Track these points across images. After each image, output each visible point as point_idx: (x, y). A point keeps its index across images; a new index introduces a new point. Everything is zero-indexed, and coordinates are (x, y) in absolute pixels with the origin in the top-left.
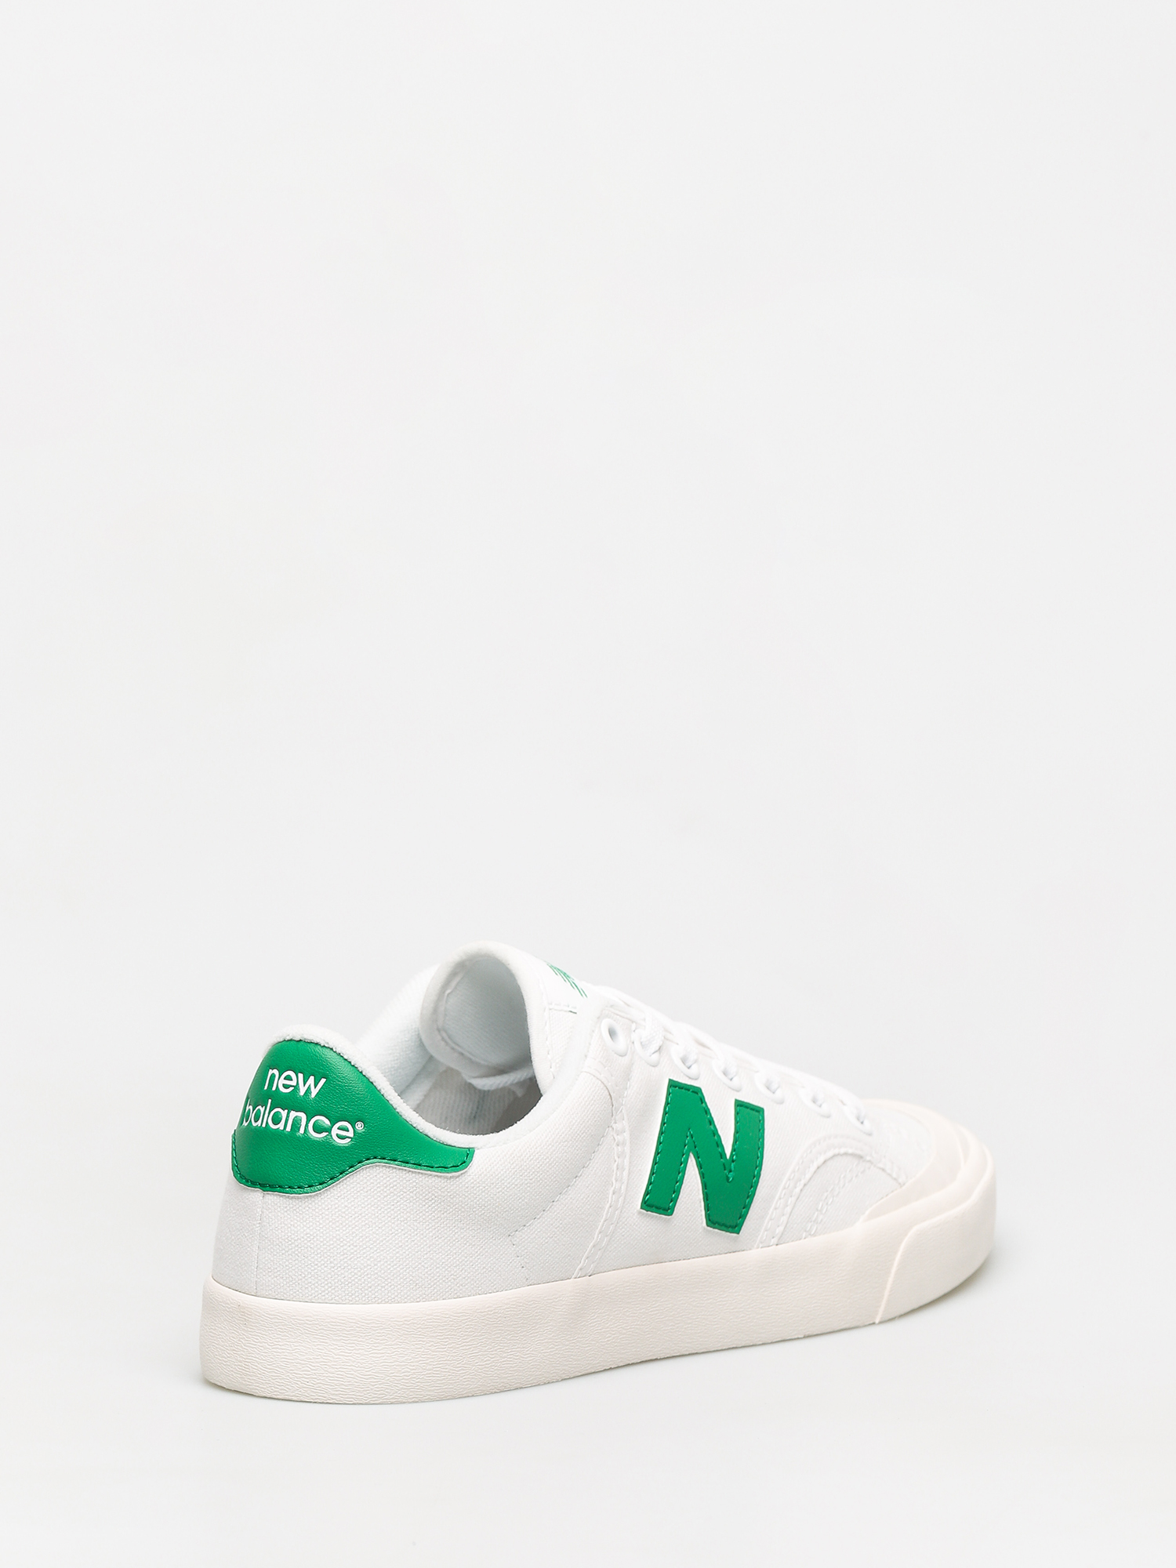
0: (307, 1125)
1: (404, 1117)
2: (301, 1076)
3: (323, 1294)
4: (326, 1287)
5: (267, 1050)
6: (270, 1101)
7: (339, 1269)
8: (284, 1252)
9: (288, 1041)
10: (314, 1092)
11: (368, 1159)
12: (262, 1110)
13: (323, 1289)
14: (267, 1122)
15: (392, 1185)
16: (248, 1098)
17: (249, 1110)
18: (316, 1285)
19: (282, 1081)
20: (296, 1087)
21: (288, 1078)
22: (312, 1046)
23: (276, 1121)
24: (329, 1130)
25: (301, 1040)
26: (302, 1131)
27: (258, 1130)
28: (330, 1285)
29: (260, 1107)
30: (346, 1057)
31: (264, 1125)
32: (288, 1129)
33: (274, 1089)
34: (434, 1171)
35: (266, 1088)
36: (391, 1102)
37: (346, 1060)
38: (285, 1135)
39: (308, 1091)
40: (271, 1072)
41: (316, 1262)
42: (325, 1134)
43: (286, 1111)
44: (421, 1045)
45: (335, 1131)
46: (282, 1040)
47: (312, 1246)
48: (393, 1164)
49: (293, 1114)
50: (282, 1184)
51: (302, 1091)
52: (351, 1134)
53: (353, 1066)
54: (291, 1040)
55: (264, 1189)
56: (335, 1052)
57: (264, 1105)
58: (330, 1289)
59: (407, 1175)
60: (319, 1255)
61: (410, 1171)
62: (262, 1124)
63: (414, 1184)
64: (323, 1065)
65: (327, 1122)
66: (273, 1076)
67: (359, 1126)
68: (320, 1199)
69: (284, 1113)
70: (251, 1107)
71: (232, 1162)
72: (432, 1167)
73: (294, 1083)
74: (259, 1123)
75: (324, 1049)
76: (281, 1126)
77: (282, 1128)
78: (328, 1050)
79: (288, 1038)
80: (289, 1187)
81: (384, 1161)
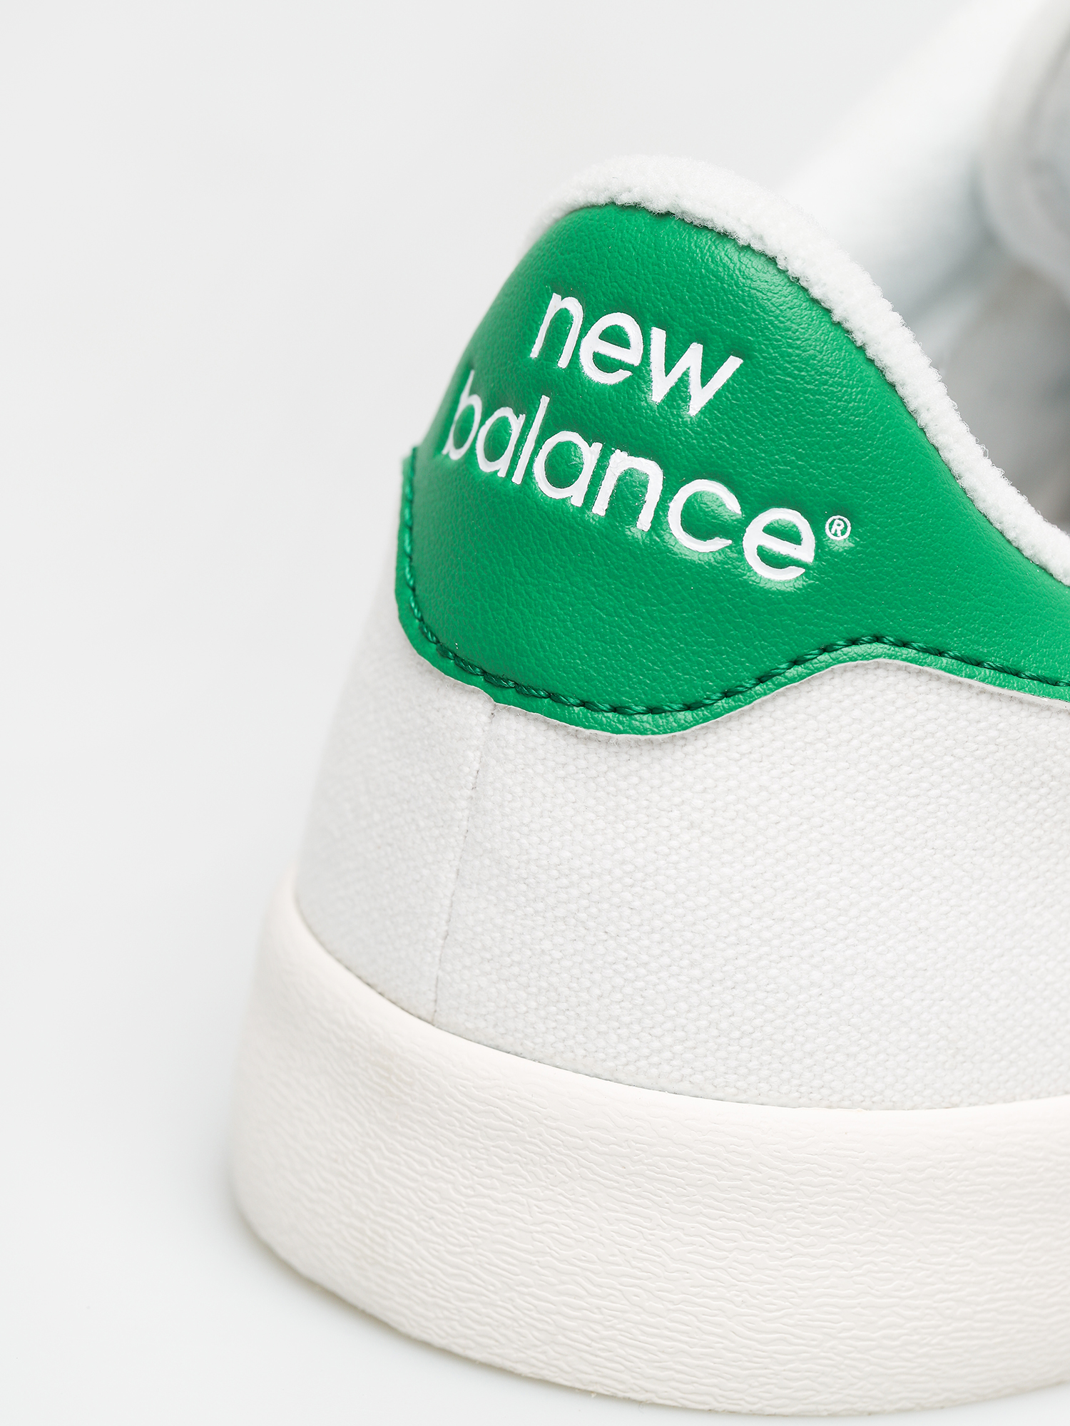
0: (662, 507)
1: (981, 506)
2: (658, 336)
3: (655, 1059)
4: (668, 1040)
5: (547, 221)
6: (545, 400)
7: (718, 988)
8: (540, 906)
9: (624, 207)
10: (699, 398)
11: (854, 642)
12: (516, 424)
13: (656, 1044)
14: (529, 472)
15: (919, 733)
16: (466, 367)
17: (470, 411)
18: (636, 1028)
19: (593, 344)
20: (640, 374)
21: (616, 336)
22: (705, 240)
23: (561, 471)
24: (735, 531)
25: (668, 214)
26: (645, 520)
27: (493, 490)
28: (680, 1034)
29: (506, 412)
30: (816, 292)
31: (517, 478)
32: (600, 507)
33: (563, 362)
34: (1061, 698)
35: (535, 352)
36: (945, 454)
37: (815, 302)
38: (587, 526)
39: (679, 393)
40: (556, 303)
41: (644, 958)
42: (718, 544)
43: (597, 447)
44: (975, 201)
45: (754, 537)
46: (602, 200)
47: (637, 904)
48: (935, 669)
49: (621, 461)
50: (559, 688)
51: (660, 388)
52: (805, 552)
53: (839, 324)
54: (635, 208)
55: (498, 692)
56: (783, 272)
57: (525, 408)
58: (678, 1048)
59: (974, 702)
60: (657, 937)
61: (983, 692)
62: (511, 472)
63: (993, 733)
64: (737, 311)
65: (731, 505)
66: (563, 319)
67: (839, 532)
68: (679, 754)
69: (590, 454)
70: (477, 403)
71: (399, 568)
72: (1056, 684)
73: (632, 356)
74: (501, 466)
75: (746, 258)
76: (575, 494)
77: (577, 501)
78: (759, 263)
79: (625, 199)
80: (583, 704)
81: (905, 651)
